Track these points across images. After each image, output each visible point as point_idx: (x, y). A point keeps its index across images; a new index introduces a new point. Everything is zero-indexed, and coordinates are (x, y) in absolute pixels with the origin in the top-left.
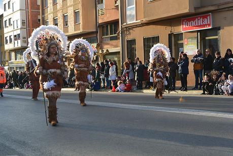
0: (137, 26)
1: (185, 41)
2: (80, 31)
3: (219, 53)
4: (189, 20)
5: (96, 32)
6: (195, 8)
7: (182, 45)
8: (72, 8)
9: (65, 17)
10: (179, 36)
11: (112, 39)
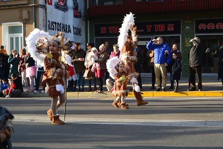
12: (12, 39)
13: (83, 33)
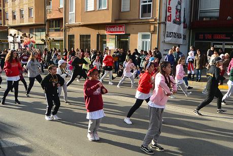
0: (76, 26)
1: (107, 40)
2: (33, 23)
3: (130, 51)
4: (111, 27)
5: (45, 25)
6: (115, 20)
7: (105, 42)
8: (27, 5)
9: (21, 11)
10: (104, 36)
11: (56, 30)
12: (143, 42)
13: (187, 38)
